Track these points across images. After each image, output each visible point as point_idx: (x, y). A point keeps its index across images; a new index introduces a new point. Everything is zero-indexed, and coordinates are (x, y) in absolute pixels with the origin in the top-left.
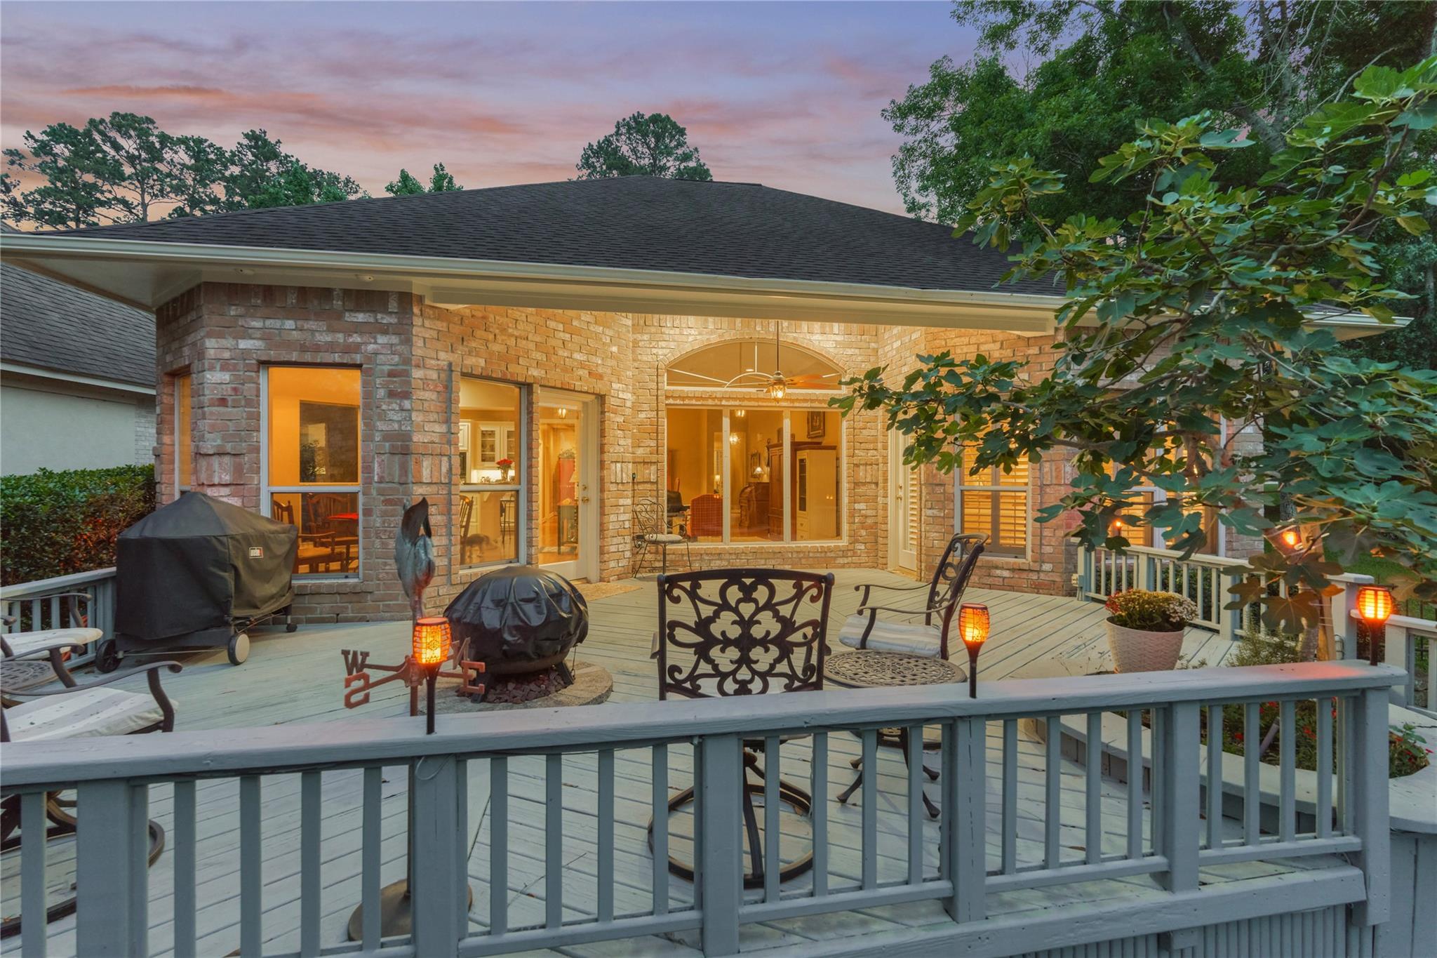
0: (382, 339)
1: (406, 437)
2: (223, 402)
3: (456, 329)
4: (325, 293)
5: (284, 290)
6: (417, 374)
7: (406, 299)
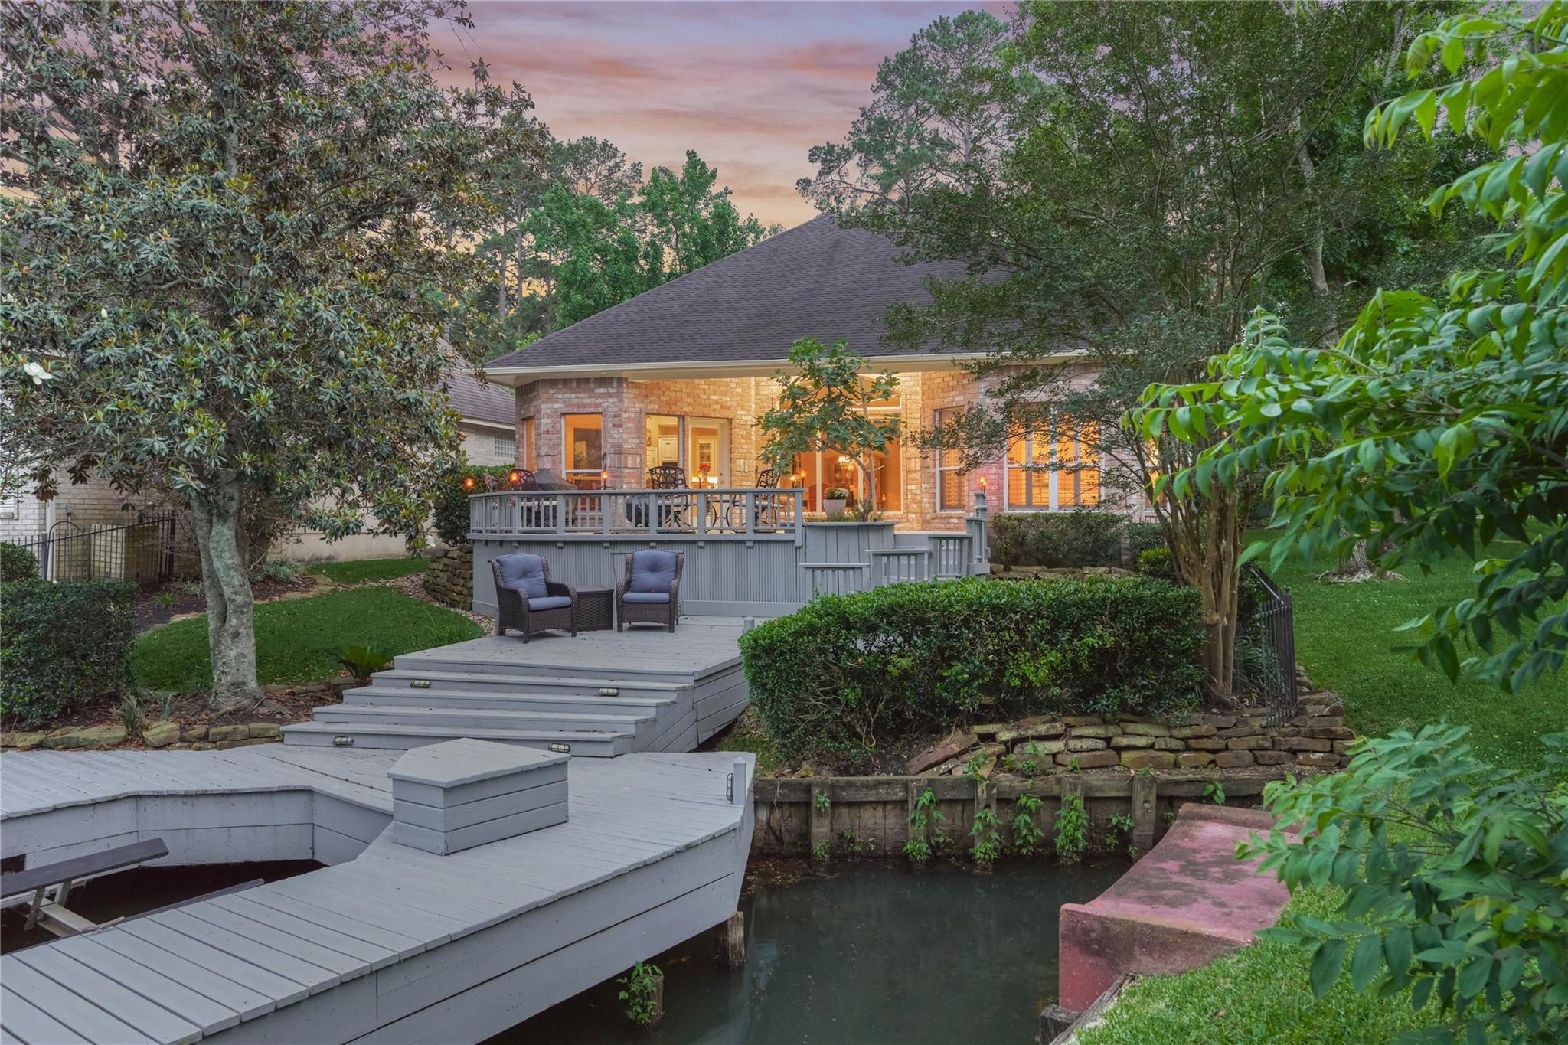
0: (610, 400)
1: (620, 446)
2: (548, 432)
3: (644, 391)
4: (587, 381)
5: (571, 380)
6: (625, 415)
7: (621, 380)
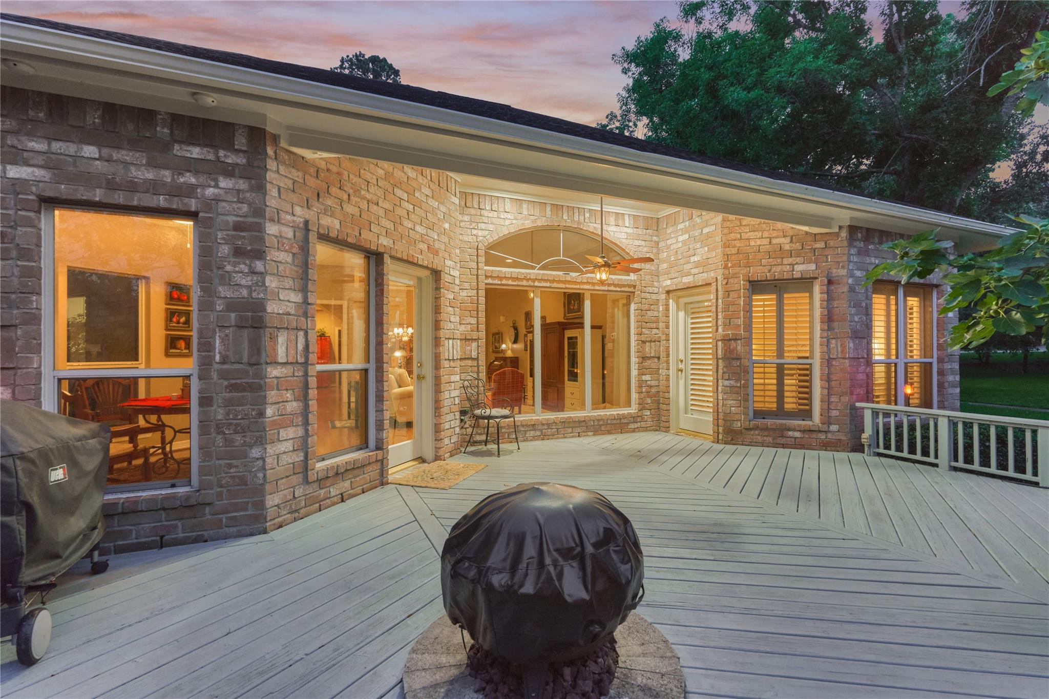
0: (224, 183)
1: (257, 307)
3: (312, 182)
4: (145, 116)
5: (80, 104)
6: (272, 229)
7: (258, 137)
